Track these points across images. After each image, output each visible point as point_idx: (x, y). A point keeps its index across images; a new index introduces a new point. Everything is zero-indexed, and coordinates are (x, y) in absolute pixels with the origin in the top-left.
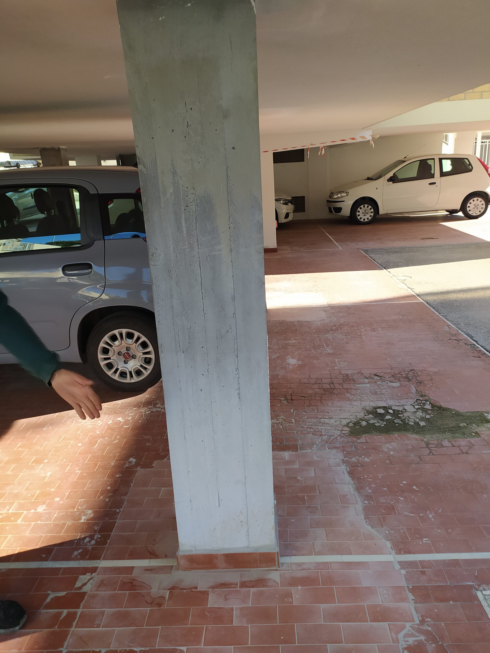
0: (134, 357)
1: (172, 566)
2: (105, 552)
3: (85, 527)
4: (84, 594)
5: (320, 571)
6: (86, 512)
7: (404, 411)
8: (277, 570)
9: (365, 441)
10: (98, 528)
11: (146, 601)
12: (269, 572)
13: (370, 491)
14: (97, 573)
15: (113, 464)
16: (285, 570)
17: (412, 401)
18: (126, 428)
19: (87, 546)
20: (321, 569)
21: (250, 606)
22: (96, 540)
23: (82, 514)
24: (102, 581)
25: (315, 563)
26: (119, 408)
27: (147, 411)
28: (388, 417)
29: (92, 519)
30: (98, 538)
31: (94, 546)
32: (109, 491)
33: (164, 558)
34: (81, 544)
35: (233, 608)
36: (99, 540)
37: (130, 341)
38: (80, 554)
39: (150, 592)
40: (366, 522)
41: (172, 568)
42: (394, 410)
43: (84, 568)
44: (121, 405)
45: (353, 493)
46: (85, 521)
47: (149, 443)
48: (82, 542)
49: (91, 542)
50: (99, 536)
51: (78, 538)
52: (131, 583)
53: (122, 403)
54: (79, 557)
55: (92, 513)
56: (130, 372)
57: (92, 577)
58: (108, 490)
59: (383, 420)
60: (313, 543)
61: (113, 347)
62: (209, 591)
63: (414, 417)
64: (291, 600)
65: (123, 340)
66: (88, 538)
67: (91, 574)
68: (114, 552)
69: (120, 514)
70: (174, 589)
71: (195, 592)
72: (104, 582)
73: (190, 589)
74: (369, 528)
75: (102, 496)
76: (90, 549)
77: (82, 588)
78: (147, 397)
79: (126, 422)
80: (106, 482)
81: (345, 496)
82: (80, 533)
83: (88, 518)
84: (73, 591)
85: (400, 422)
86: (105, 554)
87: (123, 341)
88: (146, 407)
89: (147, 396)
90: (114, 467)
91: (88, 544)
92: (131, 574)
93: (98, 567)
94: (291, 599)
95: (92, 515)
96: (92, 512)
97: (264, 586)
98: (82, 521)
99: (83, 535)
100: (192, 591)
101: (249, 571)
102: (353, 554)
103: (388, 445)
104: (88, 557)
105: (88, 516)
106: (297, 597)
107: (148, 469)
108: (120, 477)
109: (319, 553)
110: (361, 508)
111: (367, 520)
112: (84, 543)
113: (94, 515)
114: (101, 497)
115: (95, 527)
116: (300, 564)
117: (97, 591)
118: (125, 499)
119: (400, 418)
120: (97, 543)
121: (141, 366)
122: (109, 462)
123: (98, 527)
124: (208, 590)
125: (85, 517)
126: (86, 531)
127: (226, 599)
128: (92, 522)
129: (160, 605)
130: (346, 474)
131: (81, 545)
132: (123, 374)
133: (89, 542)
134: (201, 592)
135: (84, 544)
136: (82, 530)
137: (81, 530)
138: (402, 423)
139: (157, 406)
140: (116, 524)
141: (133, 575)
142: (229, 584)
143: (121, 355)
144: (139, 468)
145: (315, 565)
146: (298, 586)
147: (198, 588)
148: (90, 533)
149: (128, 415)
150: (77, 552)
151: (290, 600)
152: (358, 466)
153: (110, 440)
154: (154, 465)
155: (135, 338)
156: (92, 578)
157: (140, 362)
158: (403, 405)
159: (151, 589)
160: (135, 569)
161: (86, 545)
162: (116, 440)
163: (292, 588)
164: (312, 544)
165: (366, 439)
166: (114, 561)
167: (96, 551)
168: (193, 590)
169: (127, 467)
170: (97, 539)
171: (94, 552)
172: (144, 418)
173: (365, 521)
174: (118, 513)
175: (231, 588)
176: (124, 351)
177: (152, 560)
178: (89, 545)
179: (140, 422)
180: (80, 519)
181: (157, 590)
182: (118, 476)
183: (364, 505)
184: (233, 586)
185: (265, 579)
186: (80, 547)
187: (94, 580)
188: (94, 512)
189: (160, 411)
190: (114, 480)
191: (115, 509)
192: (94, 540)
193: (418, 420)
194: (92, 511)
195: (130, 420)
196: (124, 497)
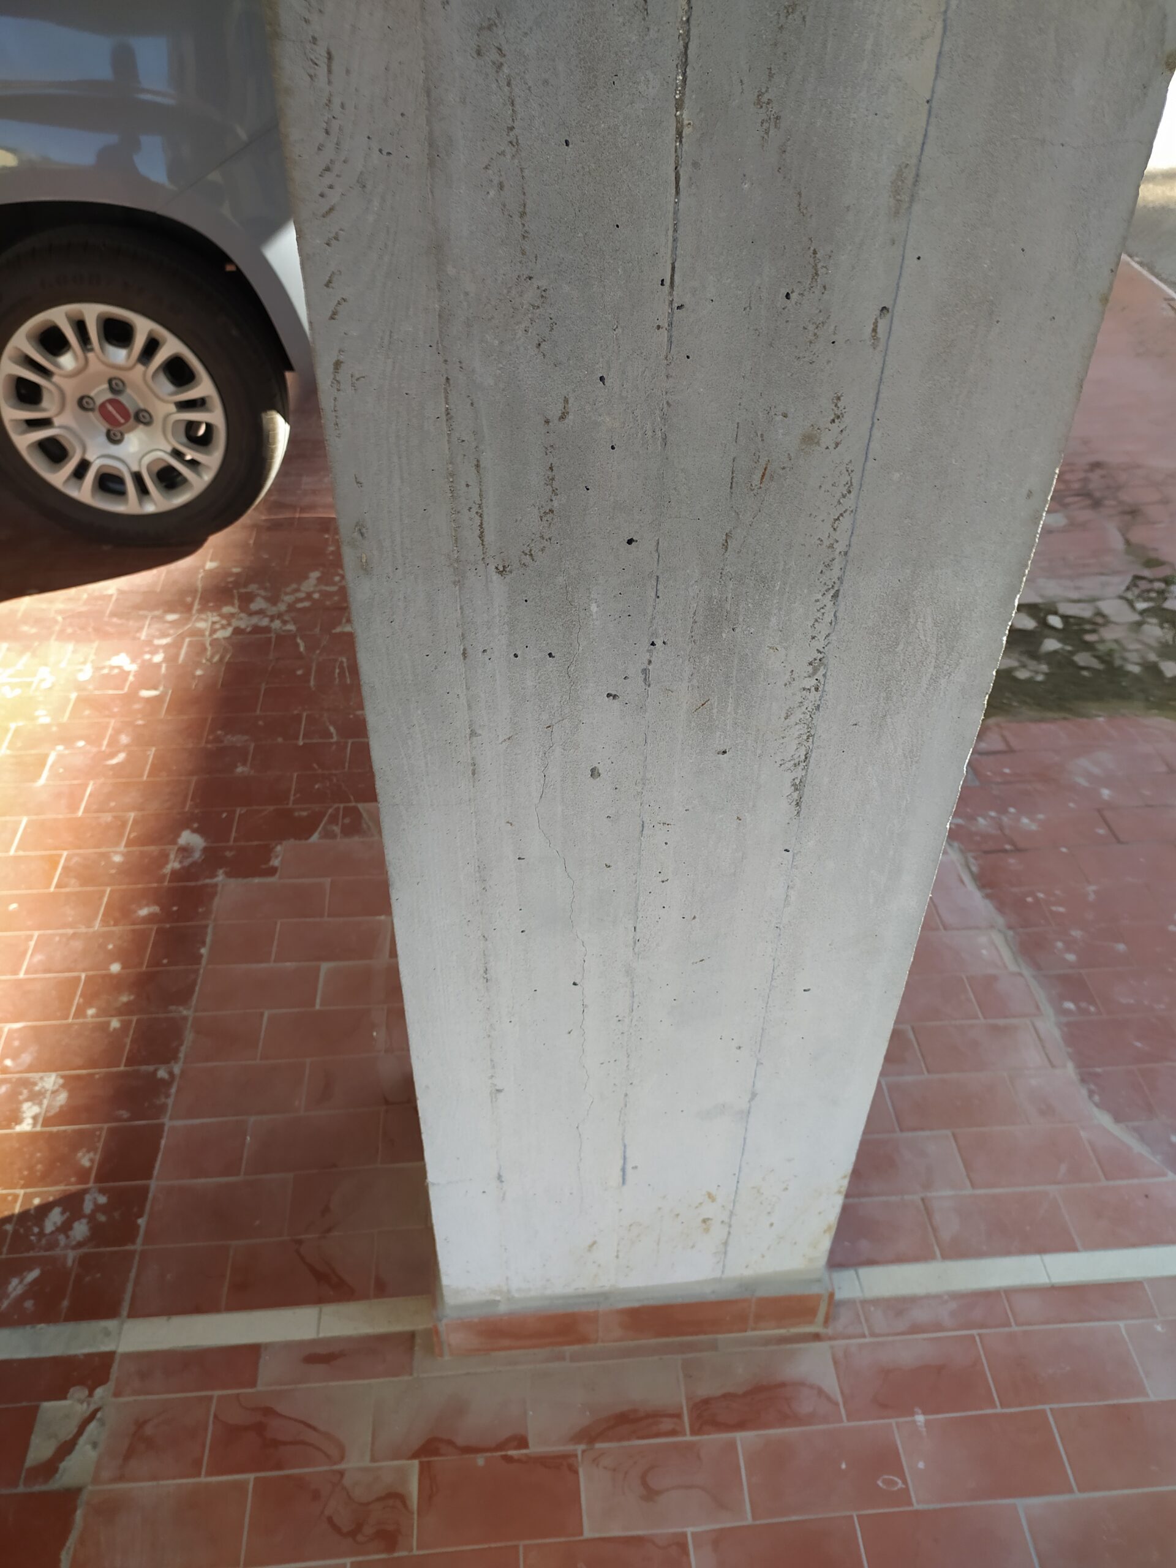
0: (142, 418)
1: (412, 1335)
2: (133, 1274)
3: (39, 1155)
4: (71, 1495)
5: (980, 1335)
6: (35, 1084)
7: (1100, 620)
8: (817, 1337)
9: (1001, 746)
10: (92, 1161)
11: (330, 1520)
12: (789, 1346)
13: (1071, 957)
14: (111, 1385)
15: (117, 859)
16: (849, 1337)
17: (1119, 583)
18: (148, 700)
19: (57, 1252)
20: (982, 1326)
21: (749, 1520)
22: (91, 1218)
23: (21, 1094)
24: (140, 1425)
25: (956, 1296)
26: (113, 614)
27: (217, 626)
28: (1051, 645)
29: (63, 1116)
30: (98, 1208)
31: (85, 1250)
32: (117, 984)
33: (377, 1296)
34: (32, 1238)
35: (684, 1535)
36: (102, 1218)
37: (119, 355)
38: (33, 1291)
39: (342, 1473)
40: (1091, 1093)
41: (412, 1348)
42: (1065, 618)
43: (55, 1361)
44: (117, 600)
45: (1013, 968)
46: (38, 1128)
47: (244, 764)
48: (36, 1230)
49: (71, 1228)
50: (102, 1200)
51: (17, 1209)
52: (259, 1428)
53: (121, 592)
54: (29, 1304)
55: (63, 1086)
56: (138, 478)
57: (93, 1407)
58: (111, 976)
59: (1035, 655)
60: (923, 1200)
61: (55, 379)
62: (576, 1456)
63: (1138, 646)
64: (900, 1485)
65: (92, 350)
66: (57, 1211)
67: (87, 1392)
68: (169, 1276)
69: (173, 1090)
70: (436, 1453)
71: (519, 1461)
72: (149, 1430)
73: (500, 1447)
74: (1105, 1119)
75: (91, 1006)
76: (70, 1262)
77: (55, 1470)
78: (211, 571)
79: (147, 676)
80: (101, 940)
81: (990, 981)
82: (23, 1187)
83: (49, 1114)
84: (21, 1489)
85: (1095, 664)
86: (134, 1291)
87: (90, 355)
88: (212, 610)
89: (210, 565)
90: (126, 871)
91: (62, 1238)
92: (253, 1384)
93: (111, 1354)
94: (899, 1481)
95: (62, 1098)
96: (61, 1081)
97: (787, 1418)
98: (26, 1126)
99: (36, 1195)
100: (509, 1459)
101: (713, 1346)
102: (1079, 1244)
103: (1084, 762)
104: (65, 1303)
105: (45, 1102)
106: (921, 1465)
107: (257, 880)
108: (150, 919)
109: (957, 1251)
110: (1057, 1033)
111: (1093, 1087)
112: (41, 1234)
113: (70, 1097)
114: (91, 1012)
115: (80, 1154)
116: (898, 1306)
117: (121, 1478)
118: (185, 1018)
119: (1089, 647)
120: (98, 1234)
121: (177, 454)
122: (103, 850)
123: (91, 1155)
124: (569, 1448)
125: (36, 1110)
126: (45, 1178)
127: (650, 1494)
128: (65, 1131)
129: (389, 1539)
130: (971, 886)
131: (31, 1247)
132: (109, 483)
133: (65, 1228)
134: (543, 1461)
135: (44, 1242)
136: (31, 1169)
137: (26, 1173)
138: (1100, 667)
139: (254, 606)
140: (161, 1137)
141: (260, 1387)
142: (648, 1416)
143: (92, 410)
144: (220, 877)
145: (953, 1305)
146: (913, 1414)
147: (531, 1443)
148: (61, 1188)
149: (149, 642)
150: (21, 1282)
151: (896, 1483)
152: (1005, 851)
153: (94, 750)
154: (275, 862)
155: (139, 341)
156: (92, 1417)
157: (170, 436)
158: (1092, 600)
159: (342, 1458)
160: (265, 1358)
161: (52, 1245)
162: (119, 752)
163: (893, 1421)
164: (920, 1203)
165: (1005, 739)
166: (178, 1321)
167: (99, 1275)
168: (511, 1453)
169: (174, 873)
170: (94, 1212)
171: (87, 1279)
172: (212, 656)
173: (1084, 1092)
174: (167, 1084)
175: (658, 1435)
176: (101, 393)
177: (329, 1309)
178: (66, 1247)
179: (199, 672)
180: (15, 1118)
181: (368, 1457)
182: (144, 912)
183: (1064, 1019)
184: (667, 1425)
185: (783, 1385)
186: (31, 1254)
187: (102, 1423)
188: (70, 1083)
189: (267, 630)
190: (133, 931)
191: (151, 1068)
192: (84, 1221)
193: (1152, 657)
194: (62, 1077)
195: (158, 665)
196: (181, 1008)
